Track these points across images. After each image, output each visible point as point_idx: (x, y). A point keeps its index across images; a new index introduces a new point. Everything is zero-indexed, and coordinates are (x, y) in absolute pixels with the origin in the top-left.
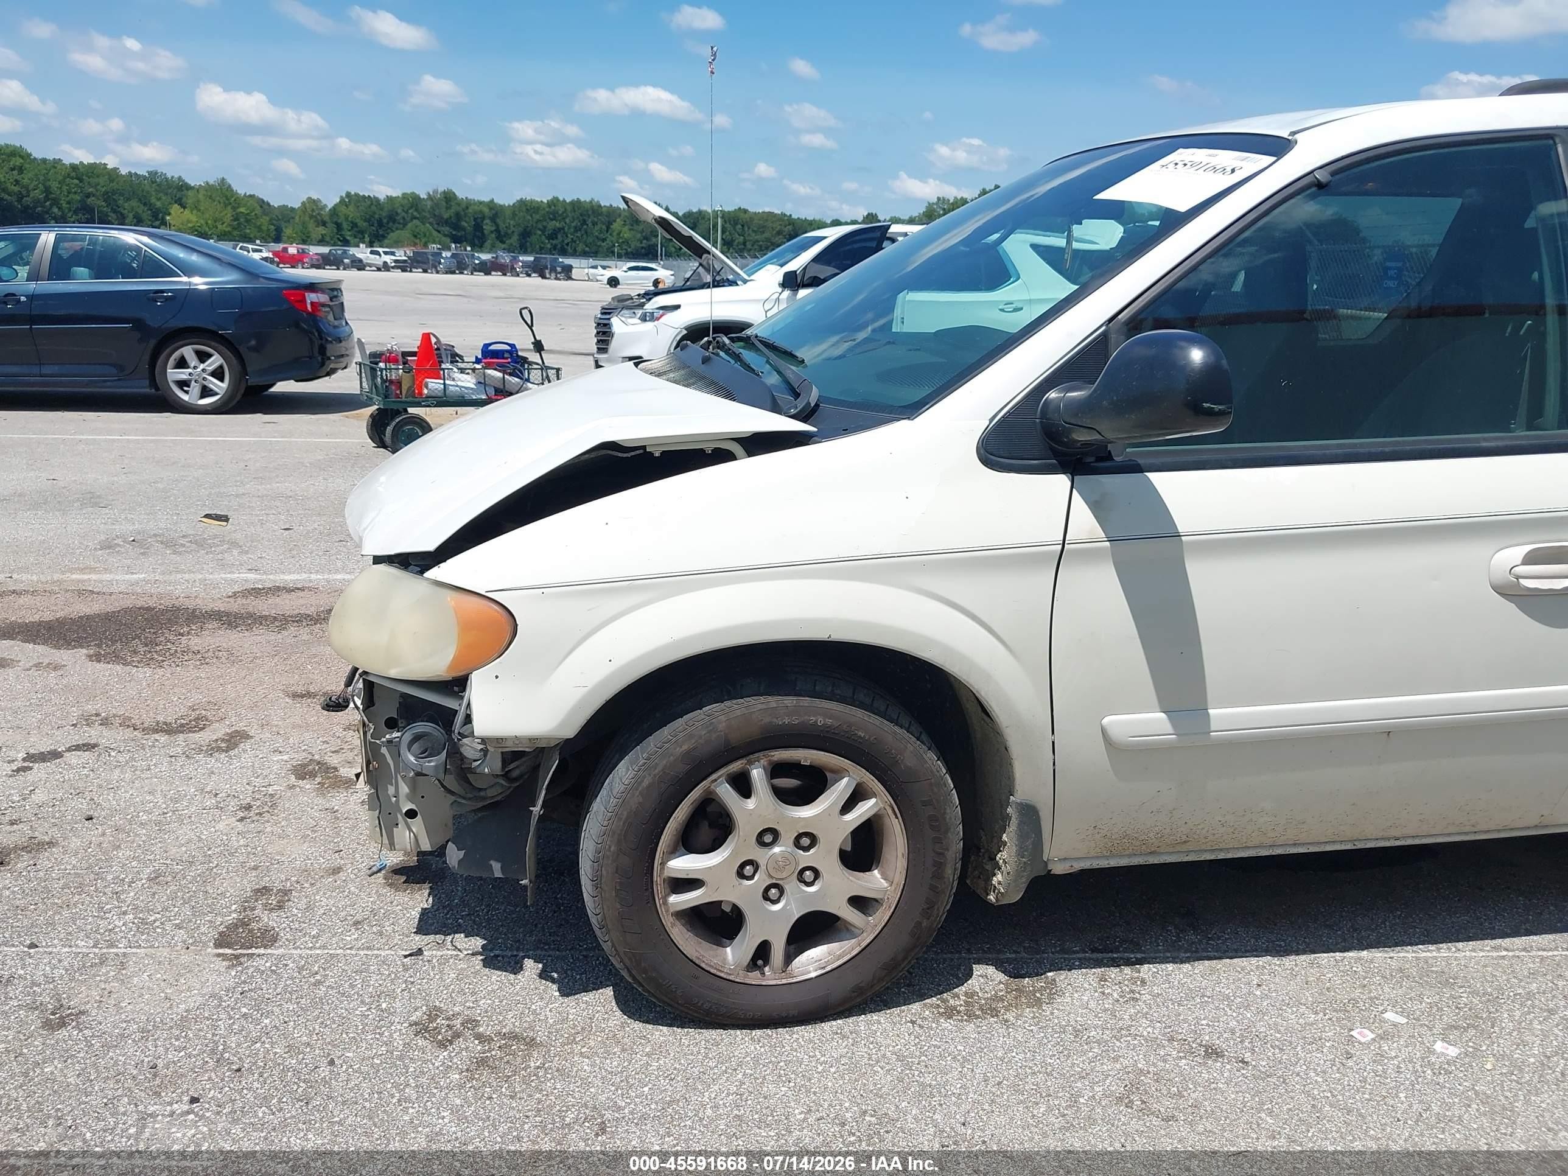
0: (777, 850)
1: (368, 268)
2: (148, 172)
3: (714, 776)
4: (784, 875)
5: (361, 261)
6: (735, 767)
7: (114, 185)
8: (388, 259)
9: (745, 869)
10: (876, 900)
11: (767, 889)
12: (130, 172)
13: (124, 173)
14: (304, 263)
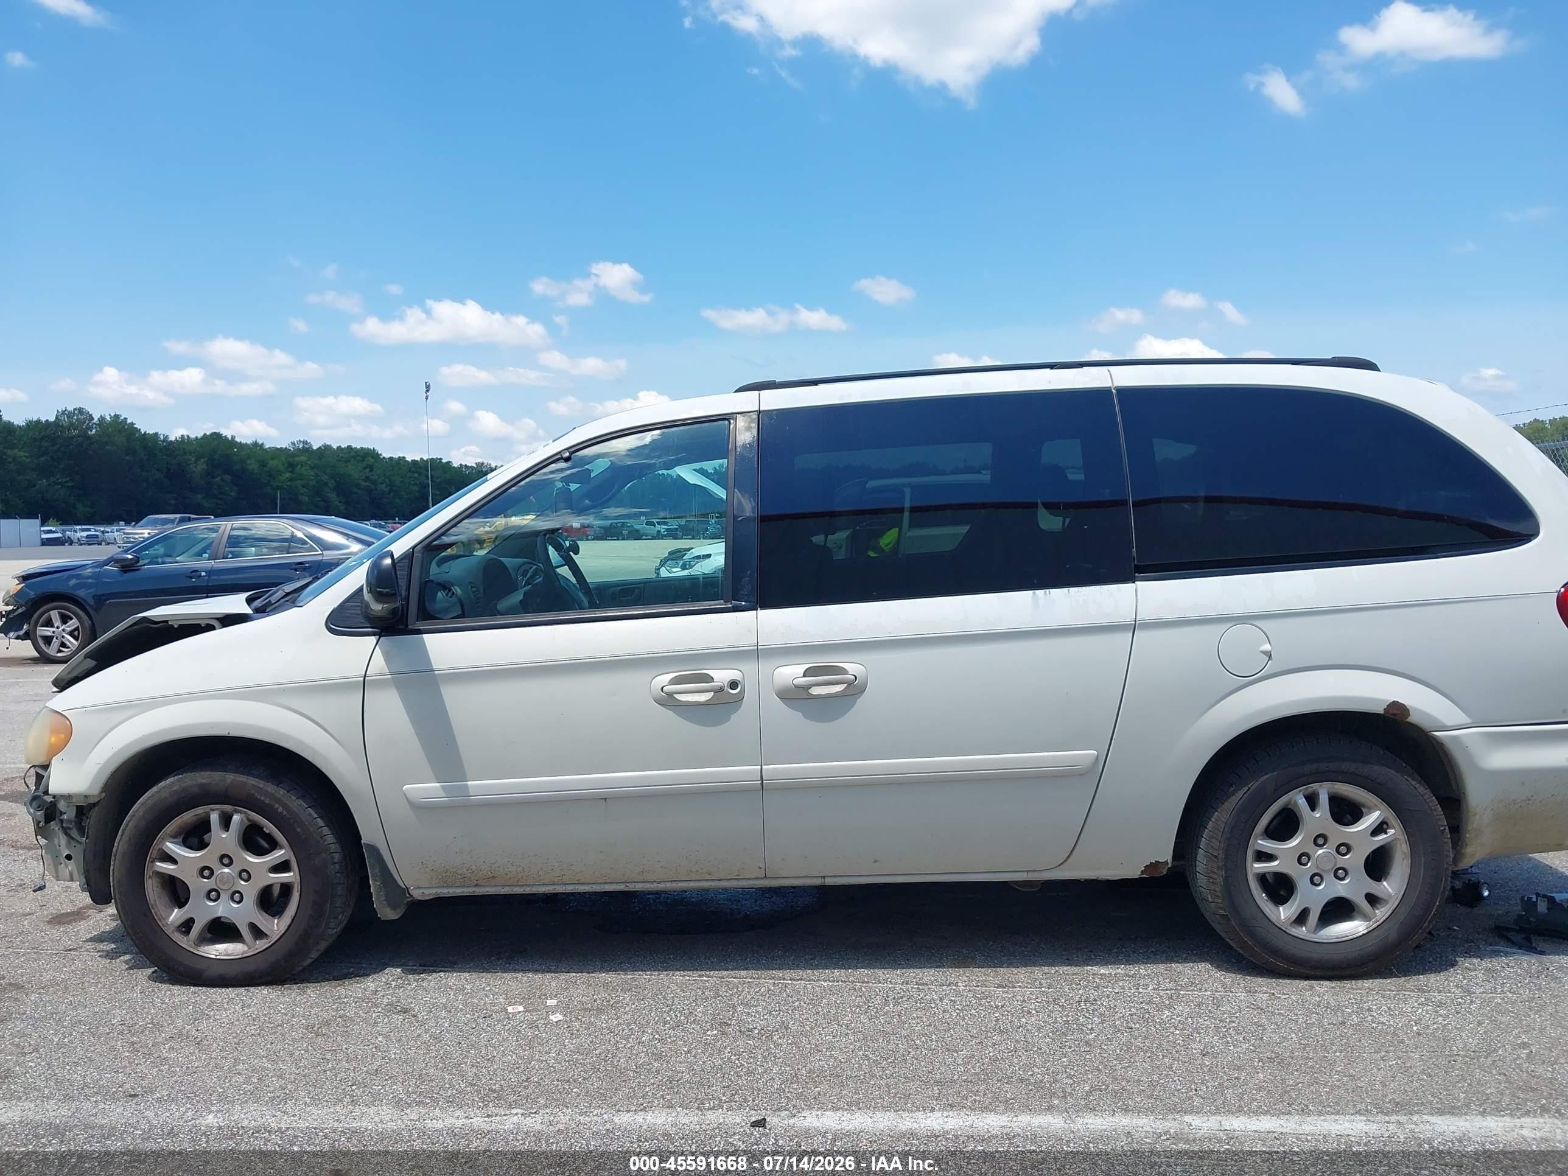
0: (226, 870)
1: (644, 537)
2: (476, 464)
3: (213, 806)
4: (224, 888)
5: (638, 531)
6: (228, 808)
7: (448, 476)
8: (662, 528)
9: (206, 871)
10: (266, 935)
11: (211, 891)
12: (461, 465)
13: (456, 466)
14: (588, 536)
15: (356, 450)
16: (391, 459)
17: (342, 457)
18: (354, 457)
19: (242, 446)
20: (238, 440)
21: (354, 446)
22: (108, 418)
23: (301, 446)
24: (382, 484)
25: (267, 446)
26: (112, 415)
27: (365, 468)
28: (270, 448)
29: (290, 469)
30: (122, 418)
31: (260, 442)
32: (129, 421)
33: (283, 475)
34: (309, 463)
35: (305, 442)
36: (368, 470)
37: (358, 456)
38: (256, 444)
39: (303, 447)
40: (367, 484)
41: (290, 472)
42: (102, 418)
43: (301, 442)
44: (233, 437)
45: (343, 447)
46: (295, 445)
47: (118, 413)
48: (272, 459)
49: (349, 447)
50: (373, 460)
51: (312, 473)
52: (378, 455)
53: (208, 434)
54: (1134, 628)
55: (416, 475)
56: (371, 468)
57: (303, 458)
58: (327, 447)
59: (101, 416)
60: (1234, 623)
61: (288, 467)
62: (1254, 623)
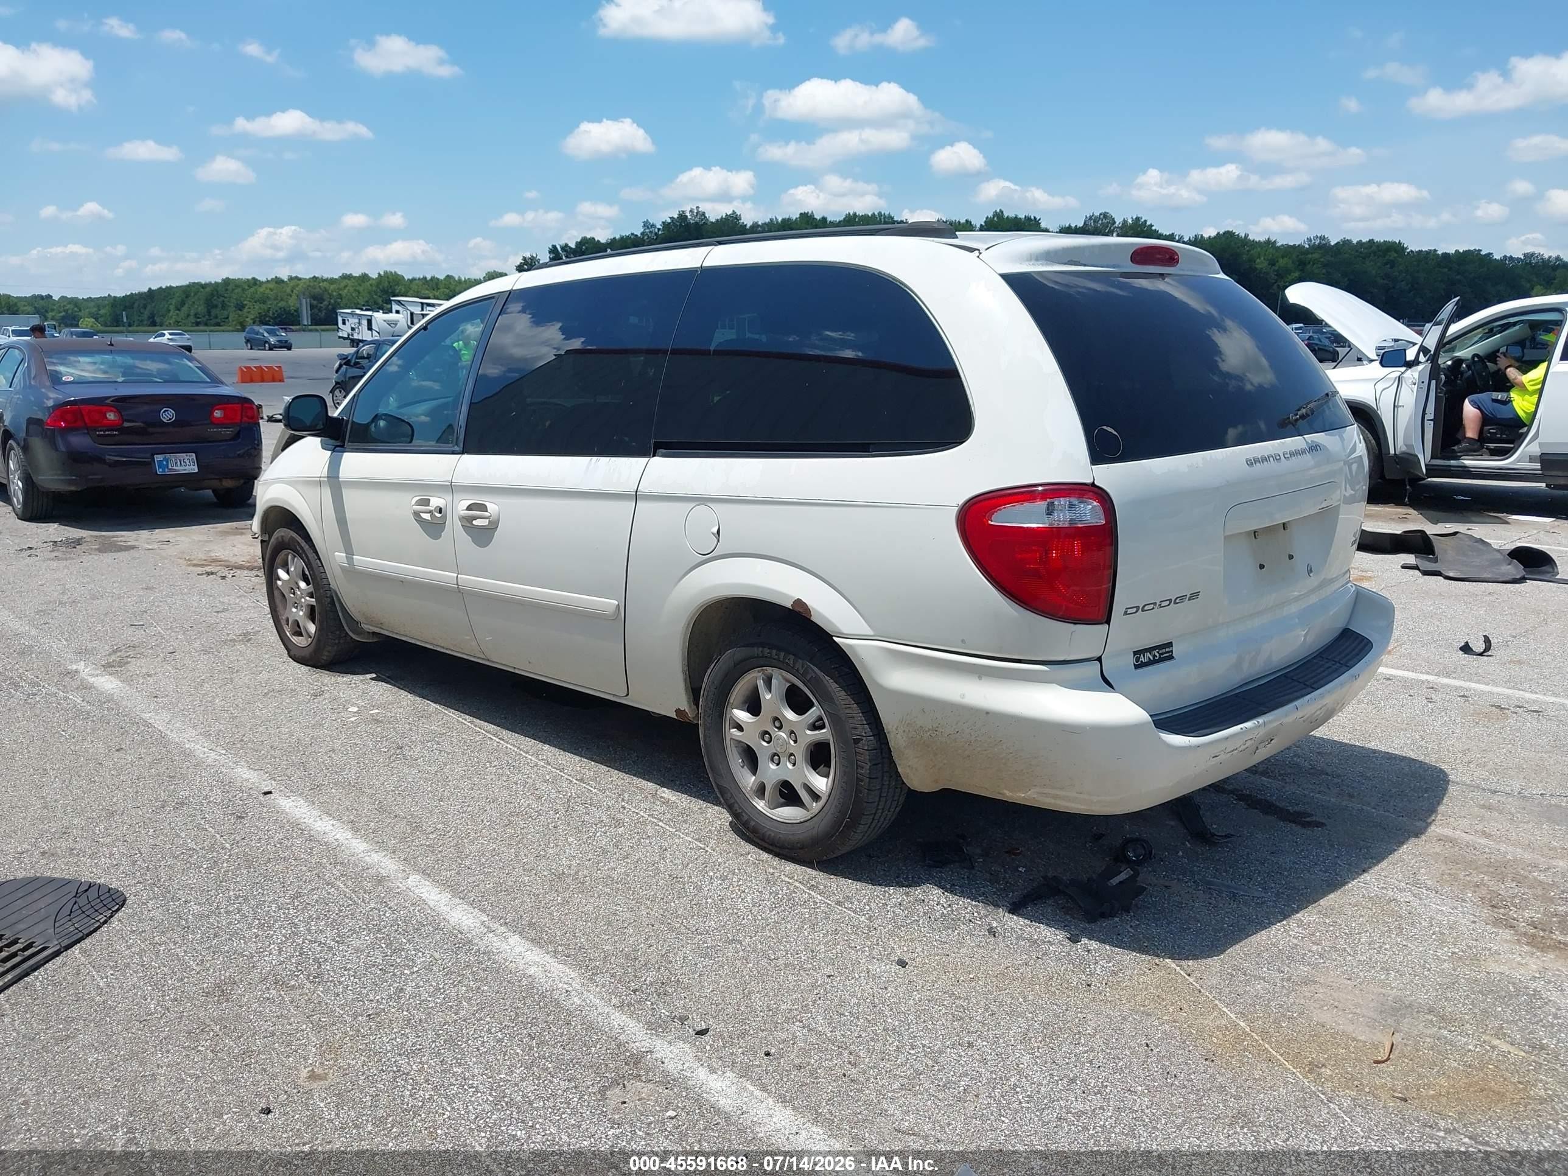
15: (1379, 245)
16: (1420, 252)
17: (1361, 253)
18: (1375, 253)
19: (1255, 244)
20: (1251, 237)
21: (1376, 240)
22: (1130, 221)
23: (1317, 242)
24: (1402, 281)
25: (1279, 244)
26: (1134, 218)
27: (1386, 264)
28: (1282, 245)
29: (1300, 267)
30: (1143, 220)
31: (1273, 239)
32: (1148, 223)
33: (1292, 274)
34: (1322, 260)
35: (1323, 238)
36: (1388, 266)
37: (1379, 251)
38: (1268, 242)
39: (1320, 243)
40: (1385, 282)
41: (1301, 270)
42: (1125, 222)
43: (1317, 236)
44: (1246, 236)
45: (1364, 241)
46: (1311, 241)
47: (1139, 216)
48: (1283, 257)
49: (1371, 241)
50: (1396, 255)
51: (1324, 271)
52: (1404, 249)
53: (1221, 233)
54: (636, 497)
55: (1446, 270)
56: (1392, 264)
57: (1316, 256)
58: (1346, 243)
59: (1124, 219)
60: (697, 503)
61: (1299, 265)
62: (709, 505)
